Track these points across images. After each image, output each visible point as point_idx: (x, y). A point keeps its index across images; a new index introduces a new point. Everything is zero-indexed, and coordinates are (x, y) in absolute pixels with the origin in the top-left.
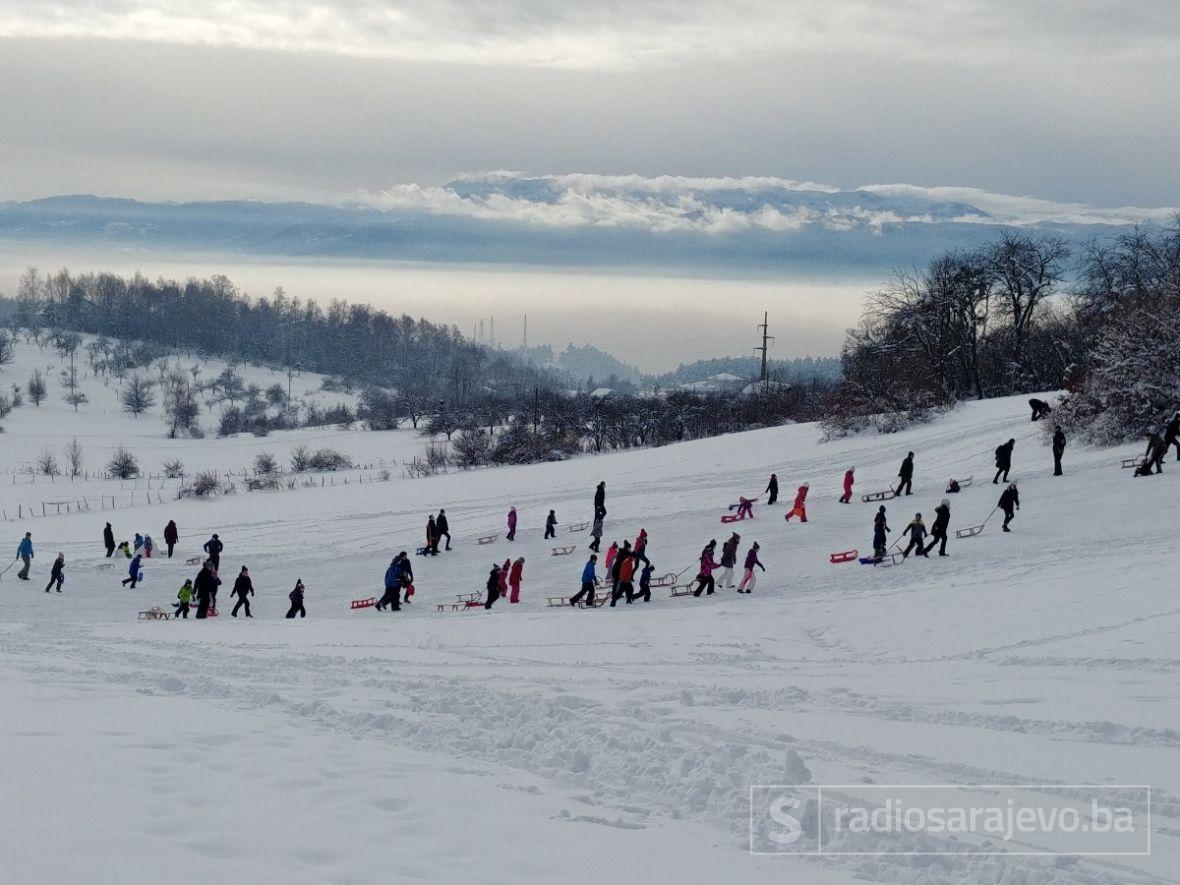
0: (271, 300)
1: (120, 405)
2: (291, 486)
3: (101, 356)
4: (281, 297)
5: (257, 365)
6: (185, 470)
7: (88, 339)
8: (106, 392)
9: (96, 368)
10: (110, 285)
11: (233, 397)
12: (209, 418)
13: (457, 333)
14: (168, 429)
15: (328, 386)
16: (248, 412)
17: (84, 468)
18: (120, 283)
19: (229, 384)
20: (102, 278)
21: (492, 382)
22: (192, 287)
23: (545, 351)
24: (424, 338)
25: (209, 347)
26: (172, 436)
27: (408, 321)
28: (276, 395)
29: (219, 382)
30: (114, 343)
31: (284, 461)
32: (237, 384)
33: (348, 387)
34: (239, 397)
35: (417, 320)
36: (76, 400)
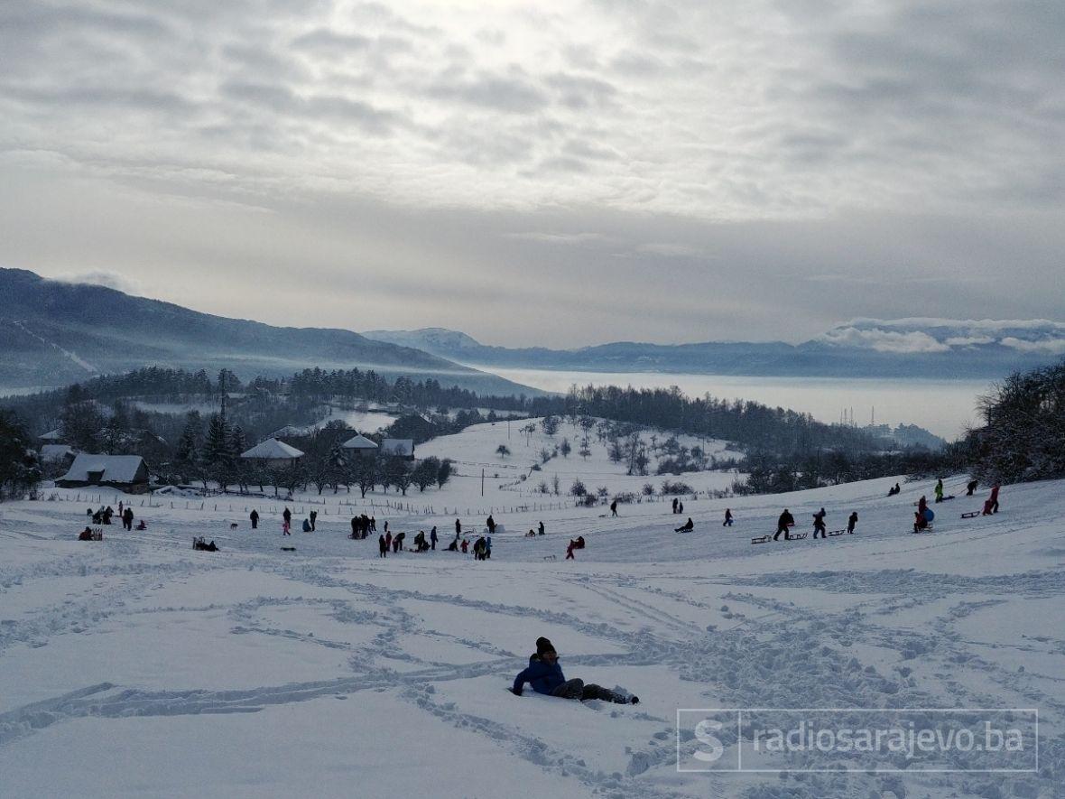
0: (702, 398)
3: (605, 430)
4: (708, 397)
5: (691, 436)
7: (600, 421)
9: (600, 436)
10: (613, 391)
11: (671, 453)
12: (653, 465)
13: (810, 417)
14: (627, 470)
15: (729, 448)
16: (678, 461)
17: (560, 489)
18: (620, 390)
19: (671, 445)
20: (610, 388)
21: (834, 446)
22: (658, 392)
23: (885, 428)
24: (791, 420)
25: (664, 426)
26: (630, 473)
27: (780, 410)
28: (697, 452)
29: (666, 445)
30: (613, 423)
31: (658, 489)
32: (676, 446)
33: (741, 448)
34: (674, 453)
35: (786, 410)
36: (585, 453)
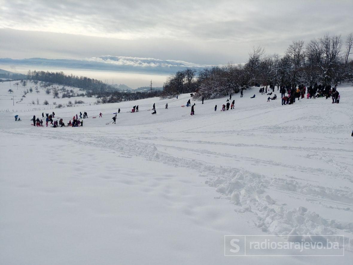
0: (70, 76)
1: (45, 93)
2: (74, 106)
3: (42, 85)
4: (72, 75)
5: (68, 86)
6: (57, 103)
7: (39, 82)
8: (43, 91)
9: (41, 86)
10: (43, 73)
11: (64, 92)
12: (60, 95)
13: (102, 82)
14: (53, 97)
15: (80, 90)
16: (67, 94)
17: (39, 103)
18: (45, 73)
19: (63, 89)
20: (41, 72)
21: (108, 90)
22: (57, 73)
23: (116, 85)
24: (96, 82)
25: (60, 83)
26: (54, 98)
27: (93, 80)
28: (72, 91)
29: (62, 89)
30: (44, 82)
31: (73, 102)
32: (65, 89)
33: (84, 90)
34: (65, 92)
35: (95, 79)
36: (38, 92)
